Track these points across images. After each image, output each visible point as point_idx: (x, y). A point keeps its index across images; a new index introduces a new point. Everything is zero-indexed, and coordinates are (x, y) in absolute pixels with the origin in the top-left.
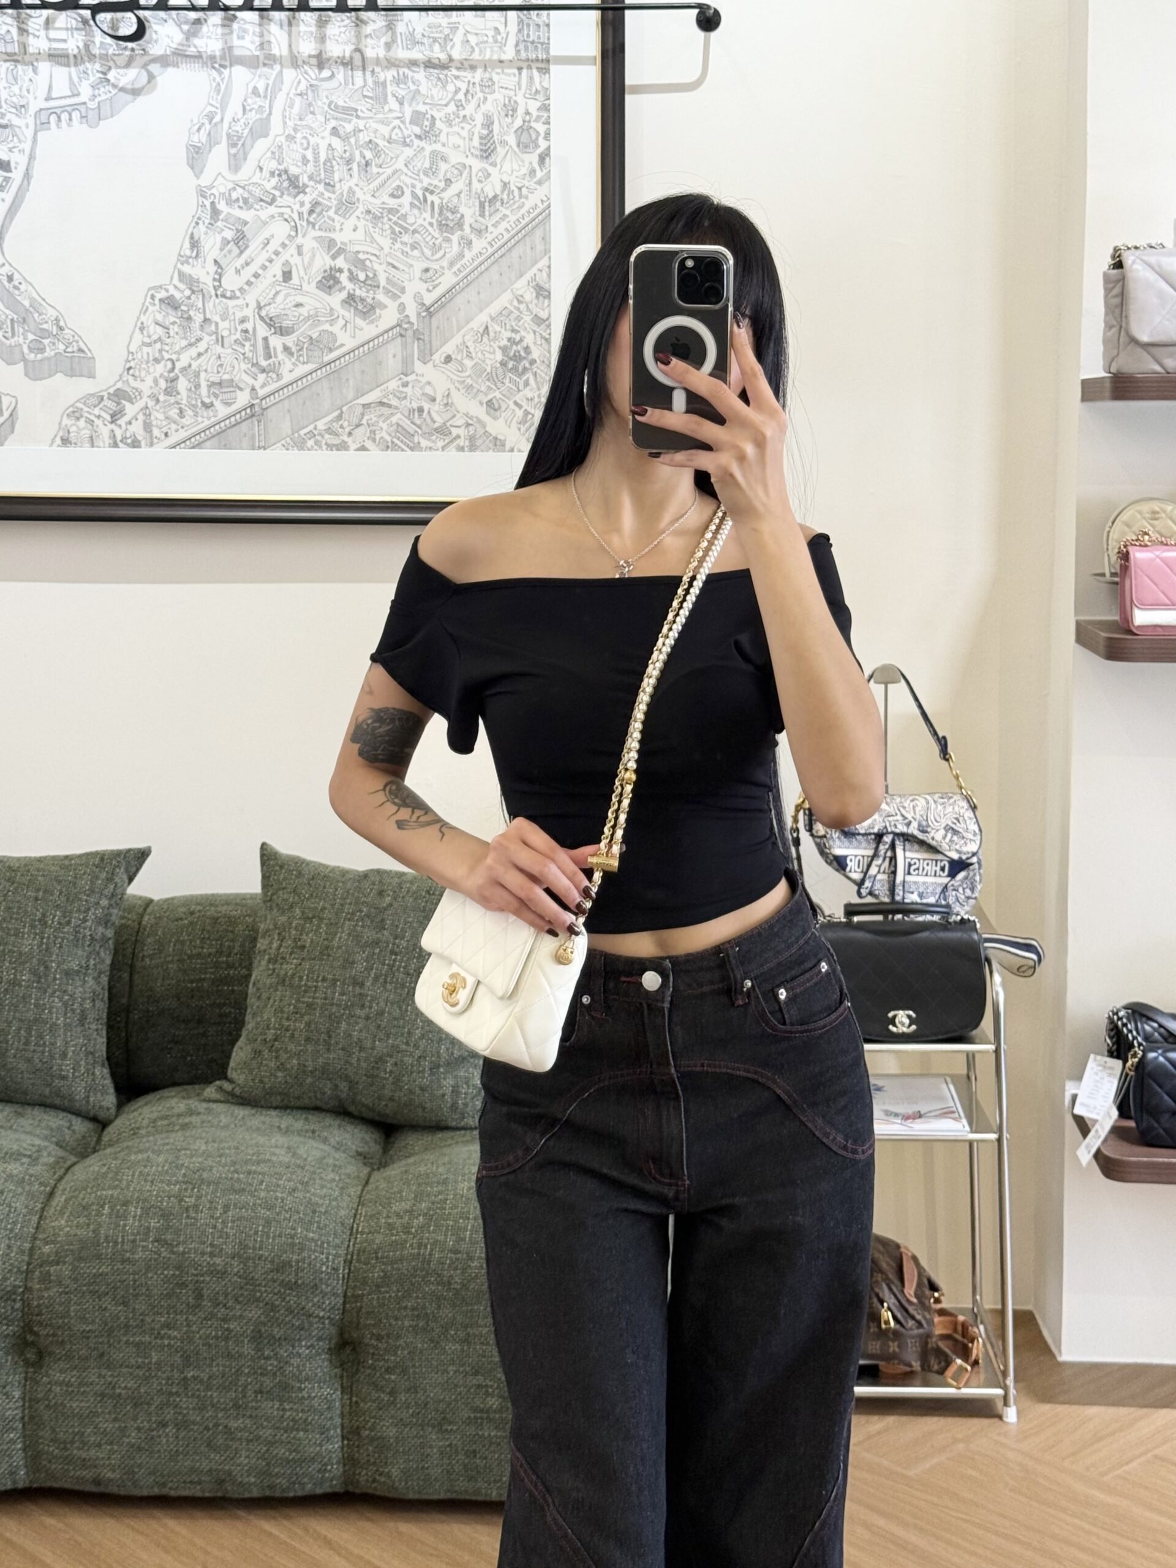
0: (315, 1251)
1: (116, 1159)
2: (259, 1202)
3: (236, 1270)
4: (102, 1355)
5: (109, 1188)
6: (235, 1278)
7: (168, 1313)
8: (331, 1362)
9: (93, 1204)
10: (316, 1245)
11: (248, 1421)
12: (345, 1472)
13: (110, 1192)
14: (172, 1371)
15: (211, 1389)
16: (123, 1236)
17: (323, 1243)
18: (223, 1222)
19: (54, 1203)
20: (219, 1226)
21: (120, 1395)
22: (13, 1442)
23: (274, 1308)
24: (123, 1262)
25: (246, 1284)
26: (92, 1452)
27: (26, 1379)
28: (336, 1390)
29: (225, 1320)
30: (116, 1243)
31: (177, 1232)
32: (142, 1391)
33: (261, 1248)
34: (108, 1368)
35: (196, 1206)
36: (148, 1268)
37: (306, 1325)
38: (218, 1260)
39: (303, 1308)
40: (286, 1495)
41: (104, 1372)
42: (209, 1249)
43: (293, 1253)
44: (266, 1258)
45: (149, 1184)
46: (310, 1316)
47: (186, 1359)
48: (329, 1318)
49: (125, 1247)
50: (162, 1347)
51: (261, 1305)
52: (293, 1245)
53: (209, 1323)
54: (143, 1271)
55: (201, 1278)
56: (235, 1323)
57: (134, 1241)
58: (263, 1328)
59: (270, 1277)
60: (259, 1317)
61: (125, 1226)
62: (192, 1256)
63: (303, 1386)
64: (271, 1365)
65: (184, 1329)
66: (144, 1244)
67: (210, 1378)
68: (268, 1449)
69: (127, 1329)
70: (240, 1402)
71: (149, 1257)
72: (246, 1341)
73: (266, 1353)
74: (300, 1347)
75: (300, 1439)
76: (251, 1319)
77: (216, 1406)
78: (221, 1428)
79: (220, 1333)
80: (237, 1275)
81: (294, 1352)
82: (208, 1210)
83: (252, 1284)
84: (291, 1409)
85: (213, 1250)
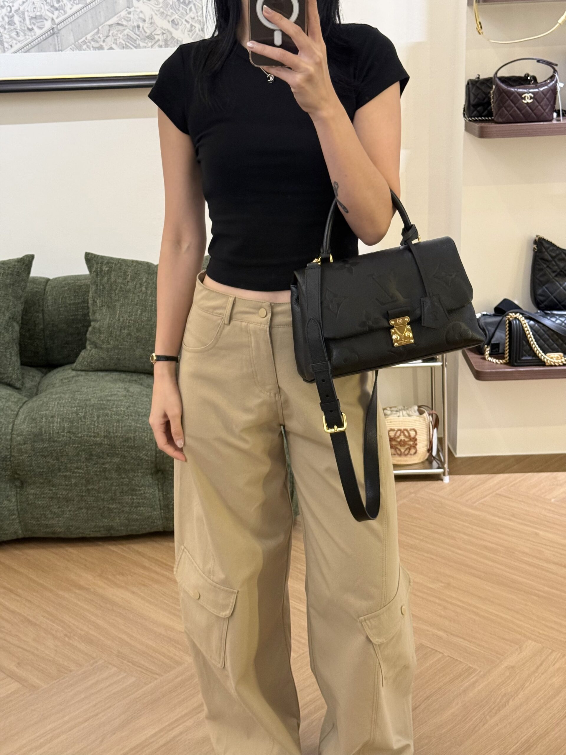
1: (46, 397)
3: (106, 442)
4: (49, 481)
5: (44, 411)
6: (106, 446)
7: (77, 462)
8: (152, 478)
9: (37, 418)
10: (142, 429)
11: (118, 505)
12: (163, 523)
14: (82, 486)
15: (100, 493)
16: (53, 431)
18: (98, 422)
19: (19, 418)
20: (96, 425)
21: (60, 497)
22: (14, 519)
23: (125, 457)
24: (54, 442)
25: (112, 448)
26: (51, 522)
27: (17, 494)
28: (156, 490)
29: (103, 464)
30: (50, 434)
31: (77, 428)
32: (70, 495)
33: (116, 432)
34: (53, 486)
35: (85, 417)
36: (66, 445)
37: (141, 464)
38: (98, 439)
39: (139, 456)
40: (137, 533)
41: (51, 488)
42: (93, 434)
43: (131, 433)
44: (120, 437)
45: (62, 408)
46: (142, 459)
47: (88, 482)
48: (150, 459)
49: (54, 435)
50: (76, 477)
51: (119, 456)
52: (131, 430)
53: (96, 466)
54: (64, 445)
55: (91, 447)
56: (108, 465)
57: (58, 433)
58: (121, 466)
59: (122, 444)
60: (119, 462)
61: (53, 426)
62: (85, 438)
63: (141, 489)
64: (126, 481)
65: (86, 469)
66: (63, 434)
67: (99, 489)
68: (128, 516)
69: (59, 470)
70: (114, 497)
71: (66, 439)
72: (113, 472)
73: (123, 476)
74: (138, 473)
75: (142, 510)
76: (115, 463)
77: (103, 500)
78: (106, 509)
79: (101, 469)
80: (107, 444)
81: (136, 475)
82: (90, 418)
83: (115, 448)
84: (137, 499)
85: (95, 434)
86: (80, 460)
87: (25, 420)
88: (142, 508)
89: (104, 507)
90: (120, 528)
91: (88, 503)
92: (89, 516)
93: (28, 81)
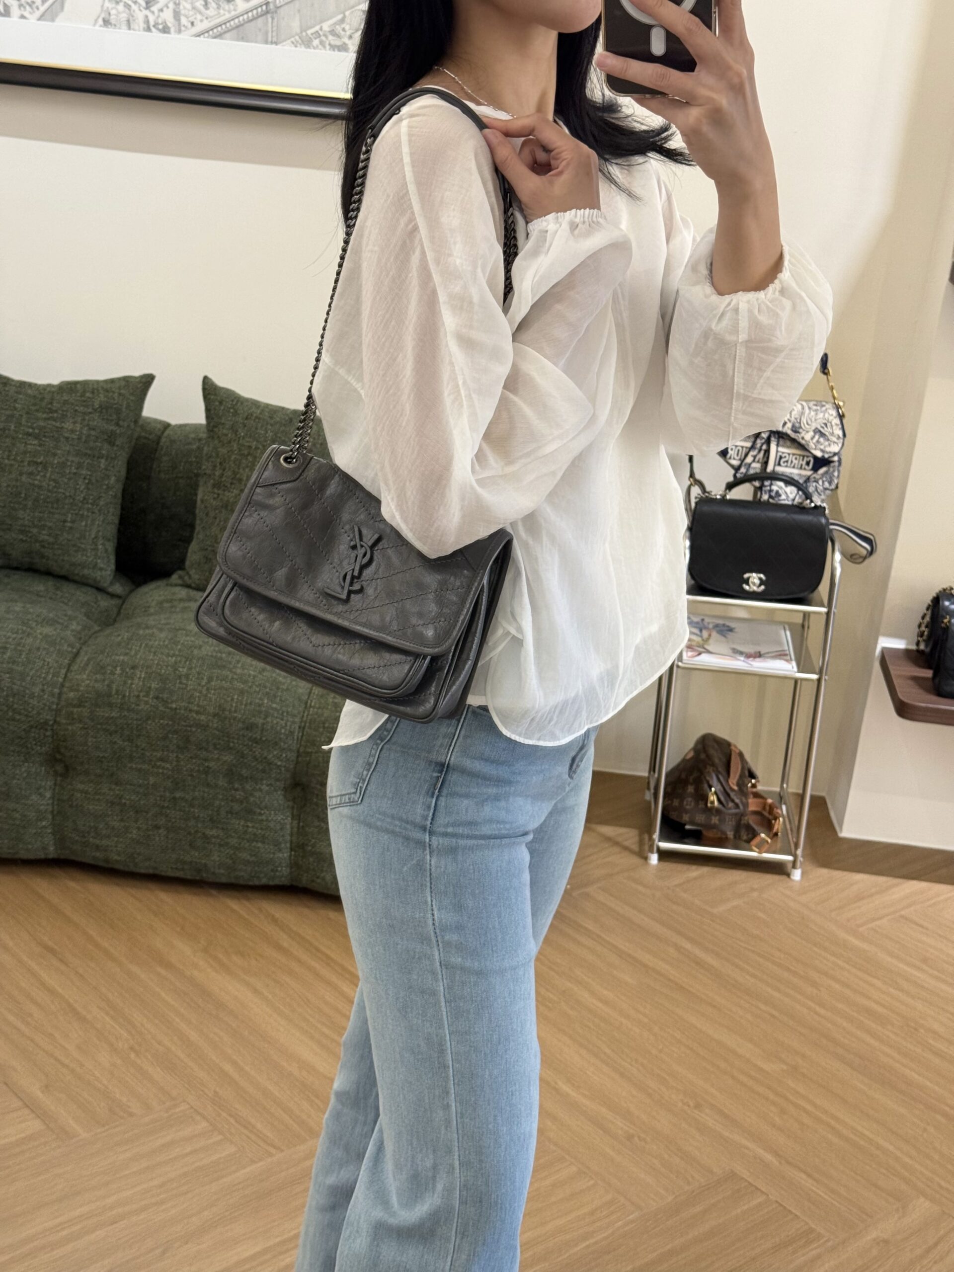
0: (277, 718)
1: (128, 632)
2: (235, 677)
3: (215, 725)
4: (112, 775)
5: (121, 655)
6: (215, 731)
7: (163, 751)
8: (285, 796)
9: (108, 665)
10: (278, 713)
11: (221, 833)
12: (291, 873)
13: (122, 658)
14: (164, 791)
15: (193, 807)
16: (130, 691)
17: (283, 712)
18: (208, 689)
19: (78, 660)
20: (204, 692)
21: (125, 803)
22: (45, 827)
23: (242, 755)
24: (129, 710)
25: (223, 736)
26: (105, 842)
27: (55, 784)
28: (288, 816)
29: (206, 760)
30: (124, 696)
31: (172, 693)
32: (142, 802)
33: (235, 711)
34: (116, 784)
35: (187, 676)
36: (148, 718)
37: (268, 771)
38: (203, 717)
39: (266, 758)
41: (114, 787)
42: (195, 708)
43: (260, 717)
44: (239, 721)
45: (152, 654)
46: (270, 764)
47: (176, 786)
48: (285, 767)
49: (132, 700)
50: (158, 774)
51: (234, 752)
52: (260, 712)
53: (194, 761)
54: (144, 719)
55: (189, 729)
56: (214, 763)
57: (138, 696)
58: (234, 769)
59: (241, 733)
60: (232, 761)
61: (132, 684)
62: (182, 712)
63: (263, 812)
64: (239, 795)
65: (175, 763)
66: (146, 699)
67: (193, 799)
68: (234, 853)
69: (131, 758)
70: (215, 818)
71: (149, 709)
72: (221, 776)
73: (236, 786)
74: (262, 784)
75: (258, 848)
76: (225, 762)
77: (197, 818)
78: (200, 834)
79: (201, 769)
80: (216, 729)
81: (257, 787)
82: (198, 678)
83: (228, 737)
84: (253, 827)
85: (199, 709)
86: (167, 747)
87: (87, 665)
88: (260, 845)
89: (196, 832)
90: (217, 871)
91: (170, 821)
92: (170, 841)
93: (214, 88)
